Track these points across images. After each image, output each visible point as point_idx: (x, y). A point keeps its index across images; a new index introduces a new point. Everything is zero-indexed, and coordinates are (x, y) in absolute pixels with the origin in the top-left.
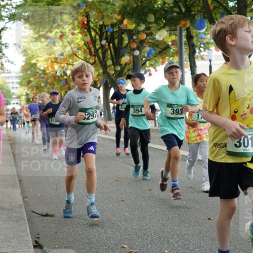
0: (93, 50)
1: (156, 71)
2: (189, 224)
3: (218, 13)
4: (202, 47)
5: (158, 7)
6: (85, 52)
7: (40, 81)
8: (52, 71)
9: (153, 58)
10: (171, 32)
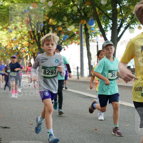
0: (33, 36)
1: (68, 48)
2: (84, 132)
3: (102, 16)
4: (93, 35)
5: (69, 13)
6: (28, 37)
7: (3, 53)
8: (10, 47)
9: (66, 41)
10: (76, 26)
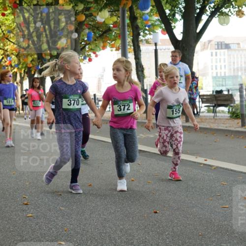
1: (97, 56)
2: (133, 218)
4: (146, 30)
9: (93, 42)
10: (114, 13)
